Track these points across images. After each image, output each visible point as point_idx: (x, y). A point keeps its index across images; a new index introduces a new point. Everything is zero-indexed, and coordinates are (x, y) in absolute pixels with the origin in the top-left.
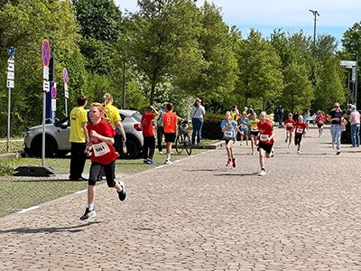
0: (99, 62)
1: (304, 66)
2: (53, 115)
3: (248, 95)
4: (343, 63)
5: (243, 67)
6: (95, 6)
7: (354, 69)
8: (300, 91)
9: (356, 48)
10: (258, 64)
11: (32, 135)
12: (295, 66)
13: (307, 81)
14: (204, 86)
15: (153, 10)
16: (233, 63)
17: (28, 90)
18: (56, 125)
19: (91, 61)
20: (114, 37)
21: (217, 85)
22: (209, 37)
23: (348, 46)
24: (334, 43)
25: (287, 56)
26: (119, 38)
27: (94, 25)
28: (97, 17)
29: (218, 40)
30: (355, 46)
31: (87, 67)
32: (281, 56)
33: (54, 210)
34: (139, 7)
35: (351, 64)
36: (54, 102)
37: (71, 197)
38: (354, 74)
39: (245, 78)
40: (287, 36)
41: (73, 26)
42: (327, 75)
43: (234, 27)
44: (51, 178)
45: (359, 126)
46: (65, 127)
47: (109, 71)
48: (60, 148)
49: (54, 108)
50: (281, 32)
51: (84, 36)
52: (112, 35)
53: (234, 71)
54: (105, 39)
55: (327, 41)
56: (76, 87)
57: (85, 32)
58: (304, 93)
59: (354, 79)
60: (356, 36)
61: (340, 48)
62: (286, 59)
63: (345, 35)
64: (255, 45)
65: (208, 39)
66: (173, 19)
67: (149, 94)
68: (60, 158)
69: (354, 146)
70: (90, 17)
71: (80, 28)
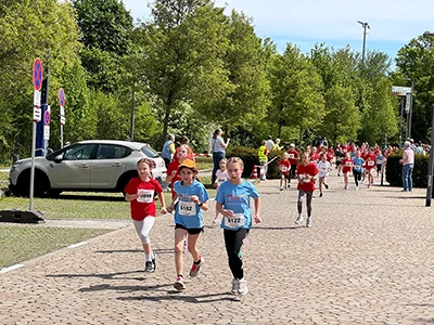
0: (104, 77)
1: (349, 89)
2: (46, 145)
3: (283, 123)
4: (396, 89)
5: (278, 89)
6: (101, 10)
7: (408, 97)
8: (345, 119)
9: (413, 68)
10: (294, 86)
11: (19, 170)
12: (339, 89)
13: (353, 107)
14: (230, 112)
15: (170, 21)
16: (265, 85)
17: (16, 110)
18: (49, 158)
19: (95, 76)
20: (123, 47)
21: (245, 111)
22: (236, 53)
23: (403, 66)
24: (387, 62)
25: (330, 77)
26: (129, 49)
27: (99, 33)
28: (103, 23)
29: (247, 57)
30: (411, 66)
31: (90, 83)
32: (323, 75)
33: (41, 270)
34: (153, 17)
35: (405, 91)
36: (47, 128)
37: (63, 252)
38: (408, 102)
39: (279, 103)
40: (330, 52)
41: (73, 34)
42: (377, 100)
43: (268, 39)
44: (40, 225)
45: (412, 166)
46: (59, 161)
47: (116, 89)
48: (52, 186)
49: (46, 136)
50: (323, 48)
51: (86, 45)
52: (121, 46)
53: (266, 94)
54: (112, 50)
55: (378, 59)
56: (75, 108)
57: (88, 41)
58: (349, 121)
59: (408, 108)
60: (412, 55)
61: (394, 68)
62: (328, 80)
63: (400, 53)
64: (292, 63)
65: (235, 56)
66: (194, 32)
67: (163, 117)
68: (52, 198)
69: (405, 190)
70: (94, 23)
71: (82, 35)
